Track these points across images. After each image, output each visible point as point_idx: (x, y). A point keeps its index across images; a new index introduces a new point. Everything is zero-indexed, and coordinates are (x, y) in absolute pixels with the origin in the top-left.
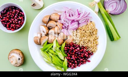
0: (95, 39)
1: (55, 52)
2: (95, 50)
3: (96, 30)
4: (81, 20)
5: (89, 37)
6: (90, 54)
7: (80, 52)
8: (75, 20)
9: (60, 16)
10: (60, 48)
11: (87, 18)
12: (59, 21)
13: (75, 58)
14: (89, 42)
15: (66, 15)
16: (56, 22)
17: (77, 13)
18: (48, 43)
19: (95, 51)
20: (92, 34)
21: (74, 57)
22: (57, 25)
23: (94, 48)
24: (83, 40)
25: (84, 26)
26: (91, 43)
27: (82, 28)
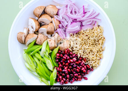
0: (100, 51)
1: (42, 57)
2: (97, 65)
3: (103, 38)
4: (86, 22)
5: (92, 46)
6: (90, 69)
7: (76, 64)
8: (78, 20)
9: (59, 10)
10: (50, 54)
11: (94, 20)
12: (55, 16)
13: (68, 71)
14: (91, 52)
15: (66, 10)
16: (52, 17)
17: (83, 11)
18: (35, 44)
19: (97, 67)
20: (97, 43)
21: (67, 69)
22: (52, 22)
23: (96, 62)
24: (83, 48)
25: (88, 30)
26: (93, 55)
27: (85, 32)
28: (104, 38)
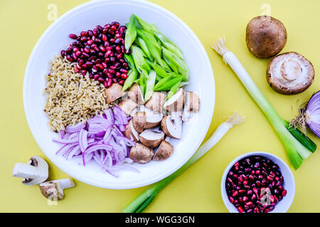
0: (51, 87)
1: (152, 68)
2: (54, 62)
3: (48, 110)
5: (66, 95)
8: (93, 140)
9: (128, 156)
10: (138, 76)
11: (65, 141)
12: (132, 144)
14: (67, 84)
16: (139, 141)
19: (55, 58)
20: (57, 102)
21: (106, 51)
23: (57, 67)
25: (74, 123)
26: (62, 80)
27: (80, 120)
28: (45, 111)
